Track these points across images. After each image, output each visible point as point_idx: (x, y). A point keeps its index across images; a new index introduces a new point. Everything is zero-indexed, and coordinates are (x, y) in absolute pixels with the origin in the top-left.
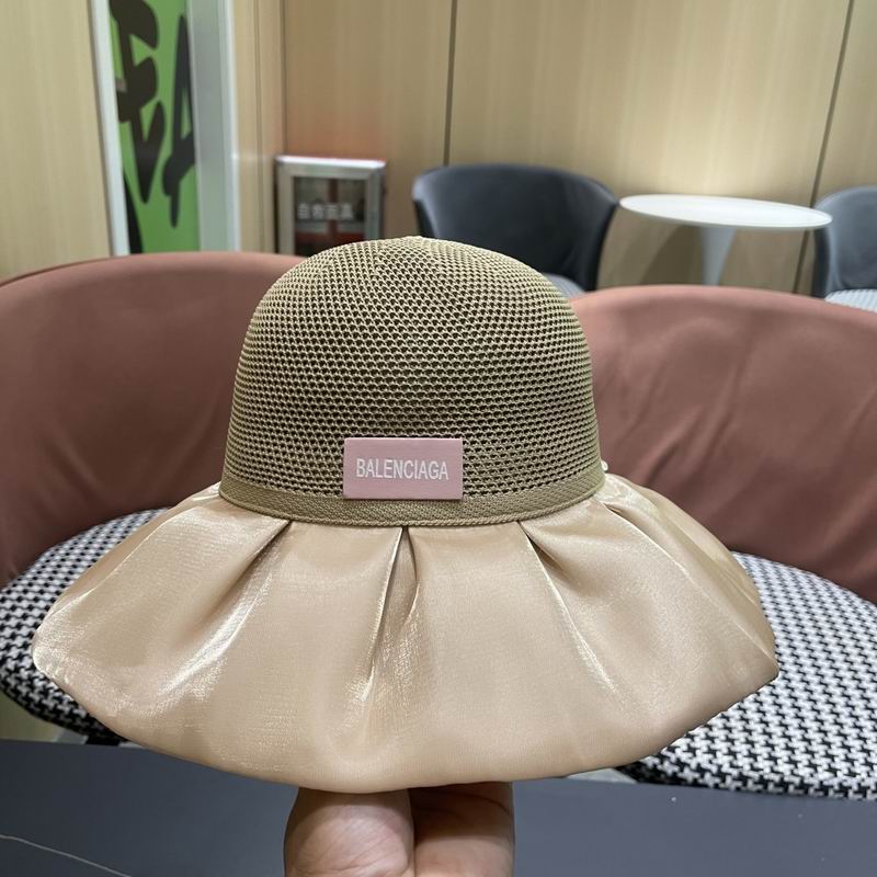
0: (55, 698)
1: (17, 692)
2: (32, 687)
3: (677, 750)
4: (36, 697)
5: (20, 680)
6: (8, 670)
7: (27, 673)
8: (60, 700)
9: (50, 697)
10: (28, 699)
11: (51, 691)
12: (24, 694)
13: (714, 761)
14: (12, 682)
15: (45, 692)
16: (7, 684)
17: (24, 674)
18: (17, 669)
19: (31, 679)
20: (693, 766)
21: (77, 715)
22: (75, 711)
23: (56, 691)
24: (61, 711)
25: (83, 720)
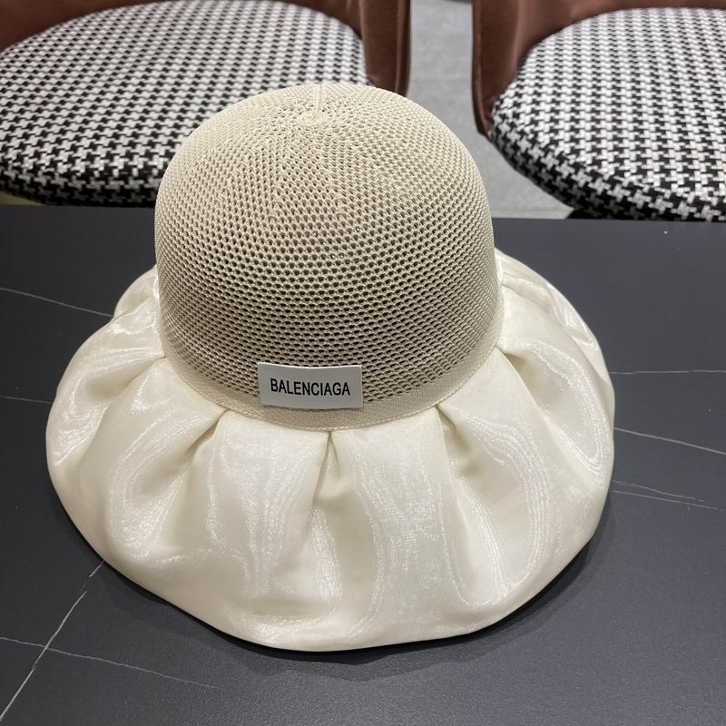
0: (14, 168)
3: (674, 187)
8: (19, 169)
9: (10, 168)
11: (10, 162)
13: (716, 193)
15: (4, 164)
20: (690, 200)
21: (39, 184)
22: (36, 180)
23: (14, 161)
24: (24, 181)
25: (45, 188)
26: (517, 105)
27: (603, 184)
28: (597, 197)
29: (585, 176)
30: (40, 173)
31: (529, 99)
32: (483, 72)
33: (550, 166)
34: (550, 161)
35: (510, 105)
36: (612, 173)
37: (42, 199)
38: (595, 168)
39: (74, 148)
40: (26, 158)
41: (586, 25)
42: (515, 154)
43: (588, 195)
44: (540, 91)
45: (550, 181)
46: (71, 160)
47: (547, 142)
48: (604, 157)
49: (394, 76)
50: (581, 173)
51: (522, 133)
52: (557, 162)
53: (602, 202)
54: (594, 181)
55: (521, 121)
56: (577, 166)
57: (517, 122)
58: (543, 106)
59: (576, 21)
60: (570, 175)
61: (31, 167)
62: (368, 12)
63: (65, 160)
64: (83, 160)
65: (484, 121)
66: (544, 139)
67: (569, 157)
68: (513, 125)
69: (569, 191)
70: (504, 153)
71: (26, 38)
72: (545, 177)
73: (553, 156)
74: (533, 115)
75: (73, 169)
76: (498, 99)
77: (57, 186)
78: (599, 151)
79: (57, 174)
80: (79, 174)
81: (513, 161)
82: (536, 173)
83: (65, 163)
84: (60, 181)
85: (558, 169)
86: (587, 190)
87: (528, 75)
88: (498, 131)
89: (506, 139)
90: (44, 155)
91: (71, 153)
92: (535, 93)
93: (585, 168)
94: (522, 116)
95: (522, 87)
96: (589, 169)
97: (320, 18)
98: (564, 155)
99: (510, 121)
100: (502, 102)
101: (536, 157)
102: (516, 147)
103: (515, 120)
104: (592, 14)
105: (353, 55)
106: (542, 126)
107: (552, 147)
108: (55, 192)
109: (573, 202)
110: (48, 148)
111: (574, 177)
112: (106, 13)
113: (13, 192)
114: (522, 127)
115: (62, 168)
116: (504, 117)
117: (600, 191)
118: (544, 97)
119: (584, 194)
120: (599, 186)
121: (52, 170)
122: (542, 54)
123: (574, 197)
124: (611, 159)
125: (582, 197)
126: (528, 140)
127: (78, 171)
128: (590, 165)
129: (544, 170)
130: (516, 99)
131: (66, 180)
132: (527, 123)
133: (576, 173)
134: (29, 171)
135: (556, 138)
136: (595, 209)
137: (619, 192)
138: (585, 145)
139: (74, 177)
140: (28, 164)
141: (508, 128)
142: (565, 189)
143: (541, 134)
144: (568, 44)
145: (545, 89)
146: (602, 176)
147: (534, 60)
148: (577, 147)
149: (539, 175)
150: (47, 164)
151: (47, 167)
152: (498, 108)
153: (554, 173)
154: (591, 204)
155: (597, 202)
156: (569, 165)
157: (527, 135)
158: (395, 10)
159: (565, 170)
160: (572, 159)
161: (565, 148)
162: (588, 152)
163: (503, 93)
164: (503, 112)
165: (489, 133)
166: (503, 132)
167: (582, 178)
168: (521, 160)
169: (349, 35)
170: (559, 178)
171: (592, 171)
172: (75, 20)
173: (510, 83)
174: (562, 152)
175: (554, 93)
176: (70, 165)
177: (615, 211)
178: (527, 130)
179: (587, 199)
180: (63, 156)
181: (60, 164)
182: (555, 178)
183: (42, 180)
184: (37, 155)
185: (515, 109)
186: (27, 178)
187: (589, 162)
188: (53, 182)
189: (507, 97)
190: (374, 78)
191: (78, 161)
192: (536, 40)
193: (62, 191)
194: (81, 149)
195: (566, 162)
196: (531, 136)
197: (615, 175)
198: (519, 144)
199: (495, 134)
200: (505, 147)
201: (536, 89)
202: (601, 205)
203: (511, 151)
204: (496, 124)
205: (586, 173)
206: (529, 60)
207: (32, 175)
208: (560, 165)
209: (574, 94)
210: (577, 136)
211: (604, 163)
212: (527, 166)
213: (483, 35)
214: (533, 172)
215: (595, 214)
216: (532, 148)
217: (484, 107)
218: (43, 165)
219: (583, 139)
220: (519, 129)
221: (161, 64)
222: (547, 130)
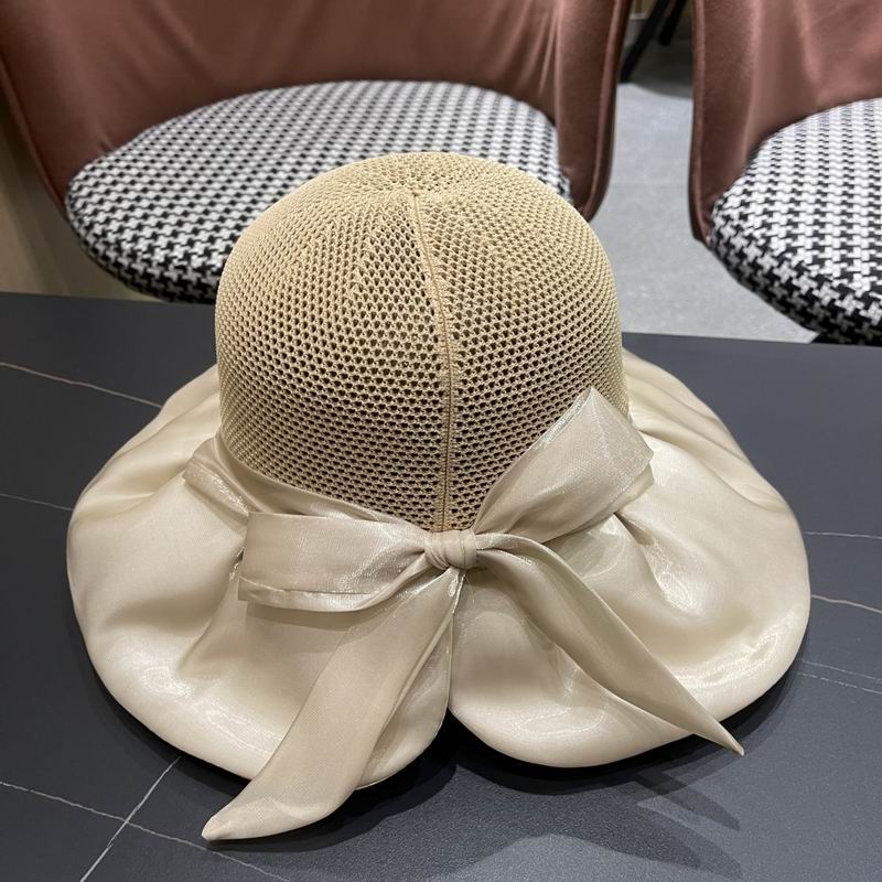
0: (144, 260)
1: (106, 258)
2: (119, 250)
4: (124, 261)
5: (107, 244)
6: (95, 235)
7: (115, 236)
8: (149, 262)
9: (138, 260)
10: (118, 265)
11: (139, 254)
12: (113, 260)
14: (100, 247)
15: (133, 255)
16: (95, 251)
17: (111, 238)
18: (104, 234)
19: (118, 242)
21: (169, 279)
22: (167, 274)
23: (144, 253)
24: (152, 275)
25: (176, 284)
26: (745, 204)
27: (854, 302)
28: (846, 318)
29: (831, 292)
30: (171, 267)
31: (761, 198)
32: (703, 164)
33: (785, 278)
34: (785, 273)
35: (737, 204)
36: (867, 288)
37: (170, 296)
38: (845, 281)
39: (212, 240)
40: (157, 250)
41: (836, 114)
42: (741, 263)
43: (834, 316)
44: (774, 188)
45: (784, 297)
46: (208, 253)
47: (783, 249)
48: (858, 270)
49: (593, 167)
50: (825, 288)
51: (750, 238)
52: (794, 274)
53: (852, 324)
54: (842, 298)
55: (749, 224)
56: (821, 280)
57: (745, 225)
58: (778, 206)
59: (822, 109)
60: (811, 289)
61: (162, 260)
62: (565, 91)
63: (201, 253)
64: (221, 253)
65: (703, 225)
66: (778, 246)
67: (810, 268)
68: (738, 229)
69: (809, 310)
70: (726, 262)
71: (169, 118)
72: (778, 291)
73: (790, 267)
74: (765, 217)
75: (209, 263)
76: (721, 197)
77: (189, 282)
78: (850, 261)
79: (189, 269)
80: (214, 269)
81: (737, 273)
82: (766, 287)
83: (200, 256)
84: (192, 276)
85: (795, 282)
86: (833, 309)
87: (760, 170)
88: (719, 235)
89: (729, 245)
90: (177, 247)
91: (208, 244)
92: (769, 190)
93: (831, 282)
94: (750, 217)
95: (752, 184)
96: (836, 283)
97: (507, 102)
98: (804, 265)
99: (735, 223)
100: (726, 200)
101: (767, 267)
102: (741, 255)
103: (741, 222)
104: (844, 102)
105: (543, 144)
106: (775, 230)
107: (789, 255)
108: (186, 289)
109: (813, 323)
110: (183, 239)
111: (816, 293)
112: (261, 94)
113: (139, 288)
114: (751, 230)
115: (197, 262)
116: (728, 219)
117: (850, 310)
118: (779, 196)
119: (828, 314)
120: (849, 305)
121: (185, 263)
122: (779, 145)
123: (816, 317)
124: (867, 272)
125: (826, 318)
126: (758, 247)
127: (213, 266)
128: (837, 278)
129: (777, 284)
130: (744, 197)
131: (199, 275)
132: (757, 225)
133: (819, 288)
134: (159, 264)
135: (794, 244)
136: (842, 333)
137: (875, 313)
138: (832, 254)
139: (209, 273)
140: (159, 256)
141: (733, 232)
142: (804, 308)
143: (774, 240)
144: (813, 135)
145: (781, 186)
146: (853, 292)
147: (768, 153)
148: (822, 256)
149: (770, 289)
150: (181, 256)
151: (180, 260)
152: (720, 208)
153: (790, 287)
154: (837, 327)
155: (846, 325)
156: (811, 278)
157: (757, 240)
158: (598, 89)
159: (804, 284)
160: (815, 271)
161: (805, 256)
162: (836, 263)
163: (728, 190)
164: (726, 213)
165: (708, 239)
166: (726, 236)
167: (827, 294)
168: (748, 271)
169: (540, 121)
170: (796, 294)
171: (841, 285)
172: (225, 101)
173: (737, 178)
174: (802, 261)
175: (794, 191)
176: (205, 259)
177: (870, 336)
178: (757, 234)
179: (832, 321)
180: (199, 248)
181: (194, 257)
182: (790, 295)
183: (173, 274)
184: (170, 246)
185: (742, 209)
186: (156, 271)
187: (837, 274)
188: (185, 277)
189: (733, 194)
190: (568, 170)
191: (215, 254)
192: (773, 130)
193: (195, 287)
194: (219, 241)
195: (806, 274)
196: (762, 242)
197: (871, 291)
198: (746, 251)
199: (715, 239)
200: (727, 254)
201: (770, 185)
202: (850, 328)
203: (734, 260)
204: (717, 228)
205: (832, 288)
206: (761, 153)
207: (162, 268)
208: (798, 277)
209: (819, 192)
210: (822, 243)
211: (856, 276)
212: (755, 278)
213: (706, 120)
214: (762, 285)
215: (842, 339)
216: (763, 256)
217: (703, 207)
218: (175, 257)
219: (830, 246)
220: (747, 233)
221: (317, 149)
222: (783, 234)
